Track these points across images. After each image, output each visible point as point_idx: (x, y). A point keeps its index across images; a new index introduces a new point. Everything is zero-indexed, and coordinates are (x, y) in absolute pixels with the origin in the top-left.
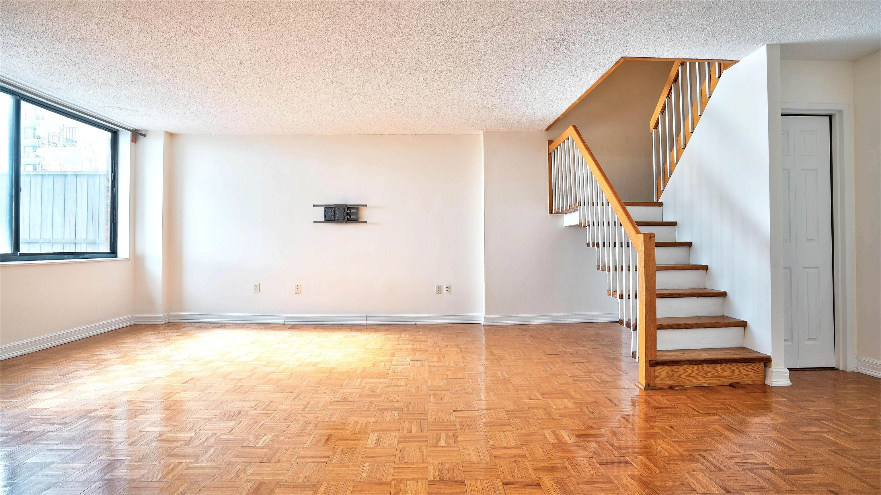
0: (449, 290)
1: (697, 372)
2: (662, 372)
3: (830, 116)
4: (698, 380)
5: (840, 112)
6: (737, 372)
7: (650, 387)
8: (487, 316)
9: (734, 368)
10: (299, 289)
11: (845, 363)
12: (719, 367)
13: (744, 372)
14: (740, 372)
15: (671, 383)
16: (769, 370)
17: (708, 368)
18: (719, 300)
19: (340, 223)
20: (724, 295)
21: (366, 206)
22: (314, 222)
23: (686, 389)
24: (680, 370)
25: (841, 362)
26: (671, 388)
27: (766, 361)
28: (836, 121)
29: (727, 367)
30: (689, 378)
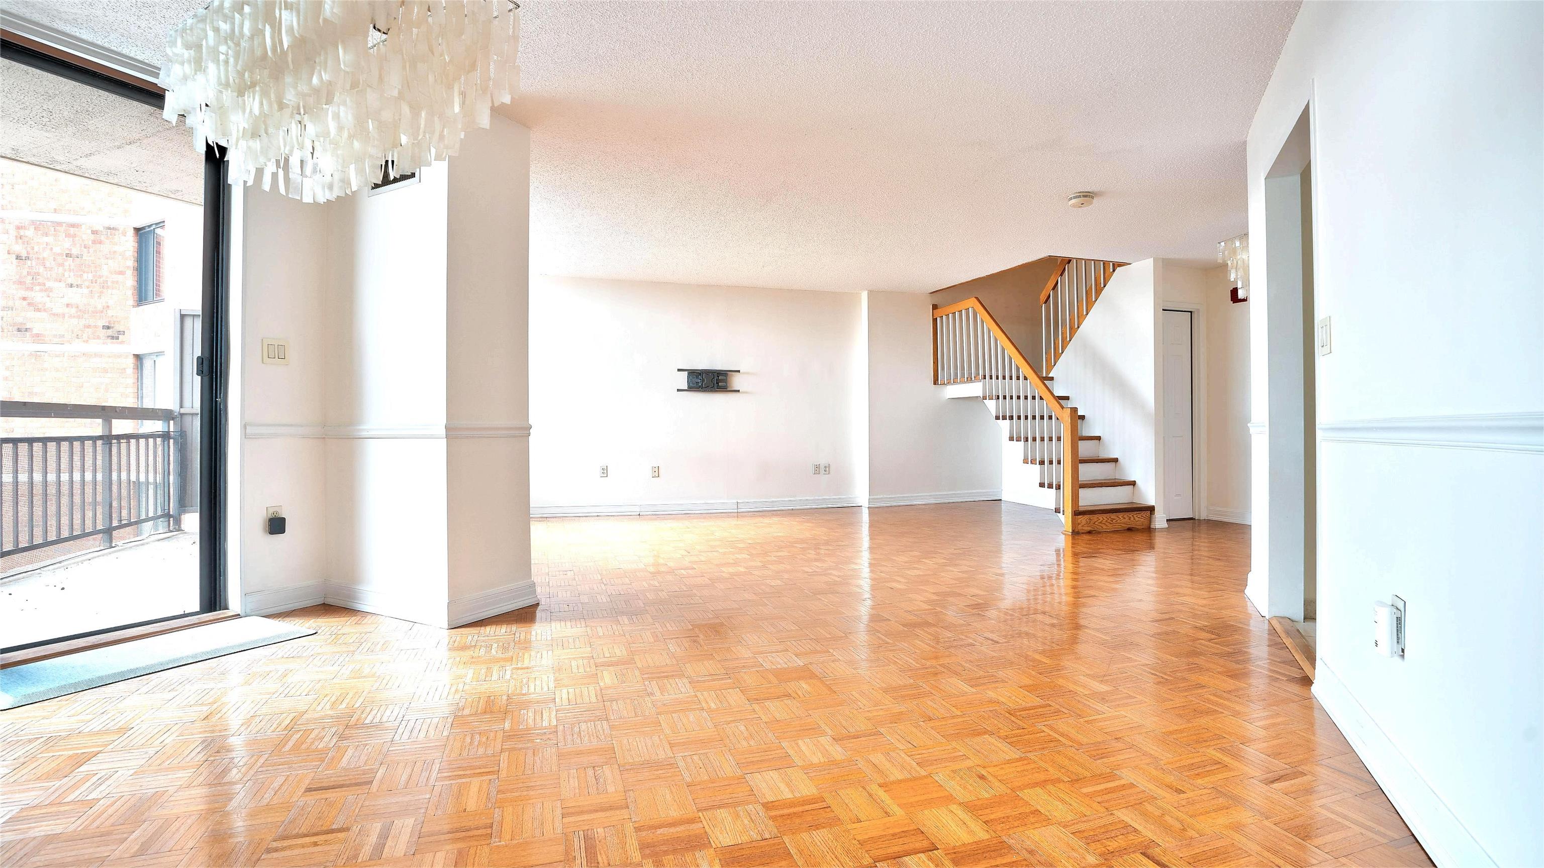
0: (827, 469)
1: (1106, 519)
2: (1082, 519)
3: (1191, 312)
4: (1107, 526)
5: (1198, 310)
6: (1132, 519)
7: (1075, 533)
8: (872, 497)
9: (1130, 516)
10: (657, 472)
11: (1200, 515)
12: (1120, 515)
13: (1137, 519)
14: (1134, 519)
15: (1089, 529)
16: (1152, 516)
17: (1113, 516)
18: (1112, 465)
19: (709, 391)
20: (1116, 460)
21: (739, 371)
22: (678, 390)
23: (1099, 533)
24: (1095, 517)
25: (1197, 514)
26: (1089, 532)
27: (1151, 509)
28: (1195, 316)
29: (1126, 515)
30: (1100, 524)
